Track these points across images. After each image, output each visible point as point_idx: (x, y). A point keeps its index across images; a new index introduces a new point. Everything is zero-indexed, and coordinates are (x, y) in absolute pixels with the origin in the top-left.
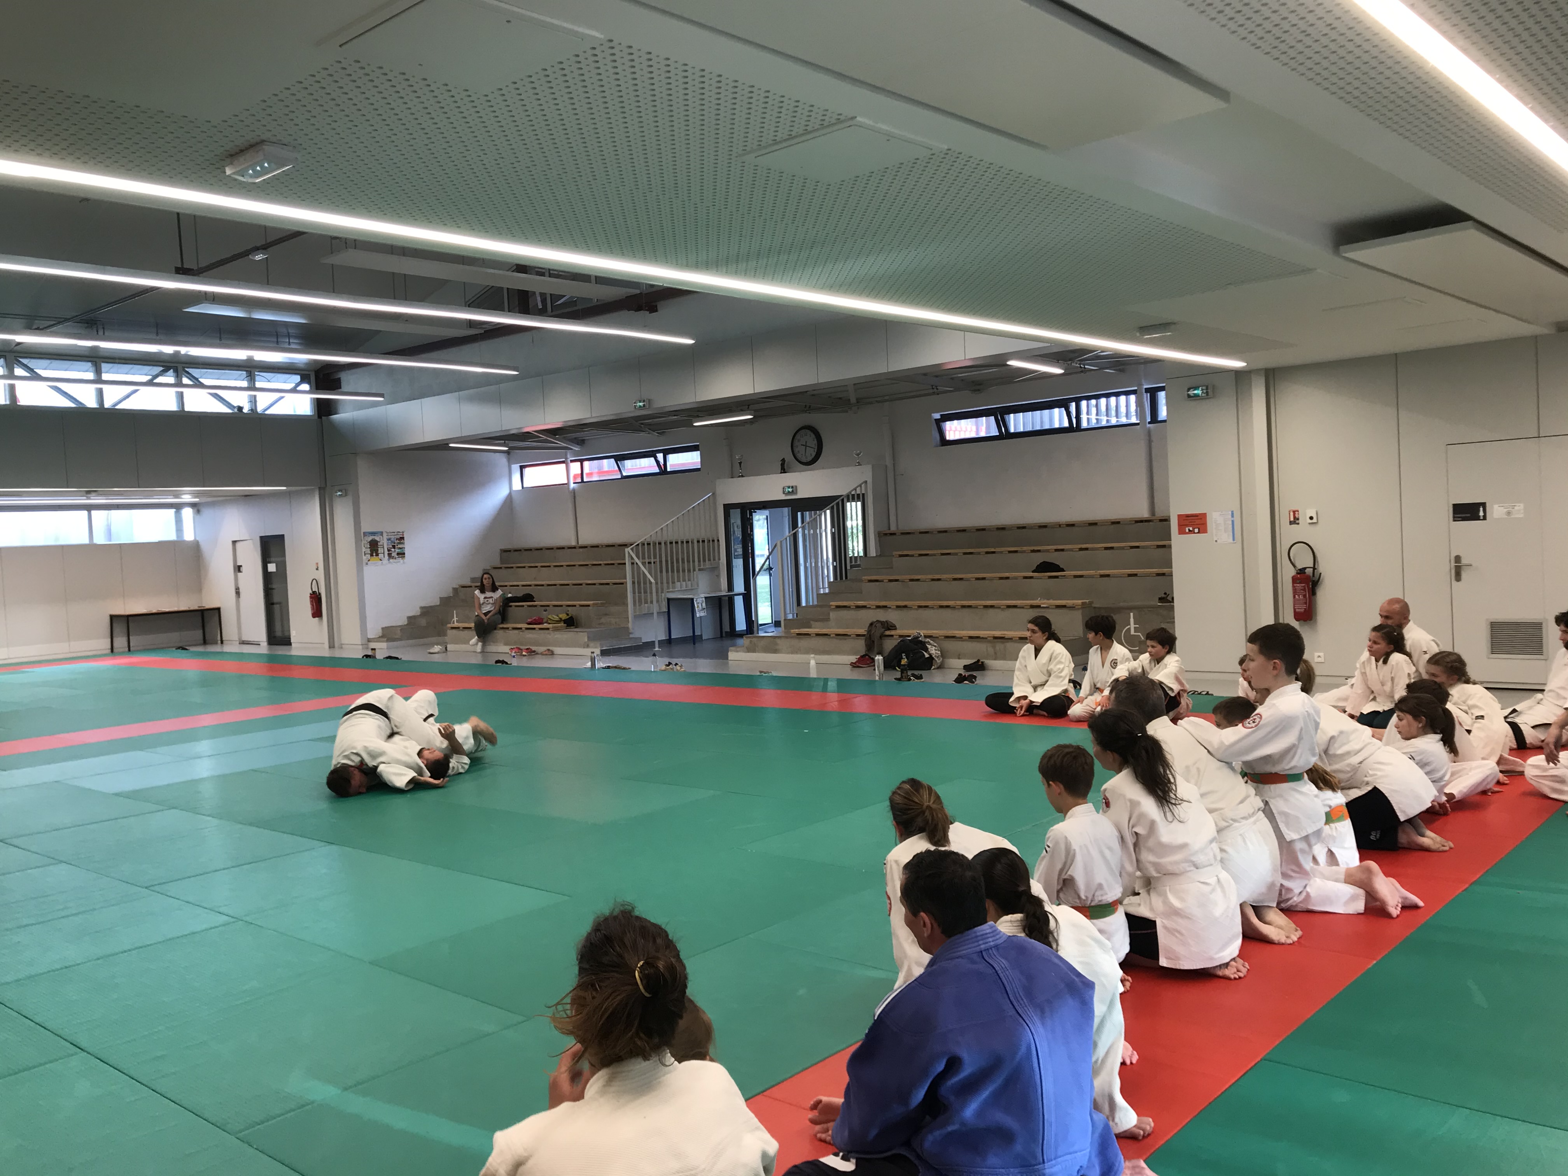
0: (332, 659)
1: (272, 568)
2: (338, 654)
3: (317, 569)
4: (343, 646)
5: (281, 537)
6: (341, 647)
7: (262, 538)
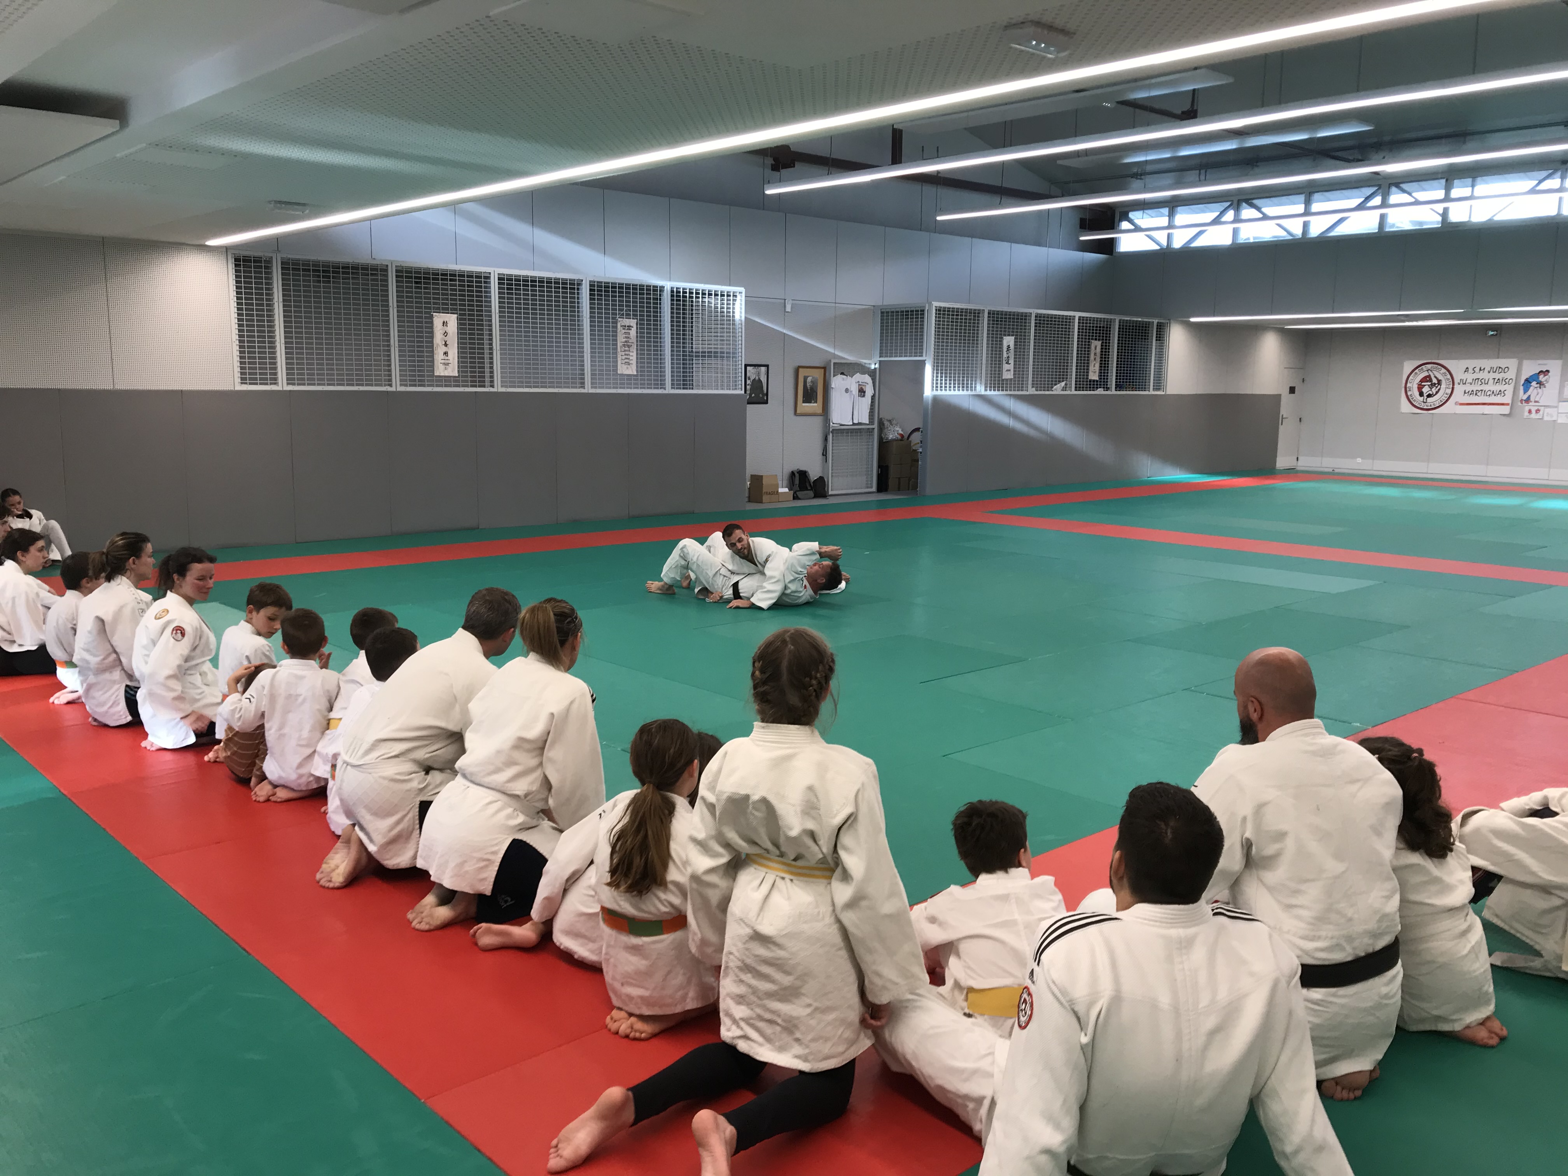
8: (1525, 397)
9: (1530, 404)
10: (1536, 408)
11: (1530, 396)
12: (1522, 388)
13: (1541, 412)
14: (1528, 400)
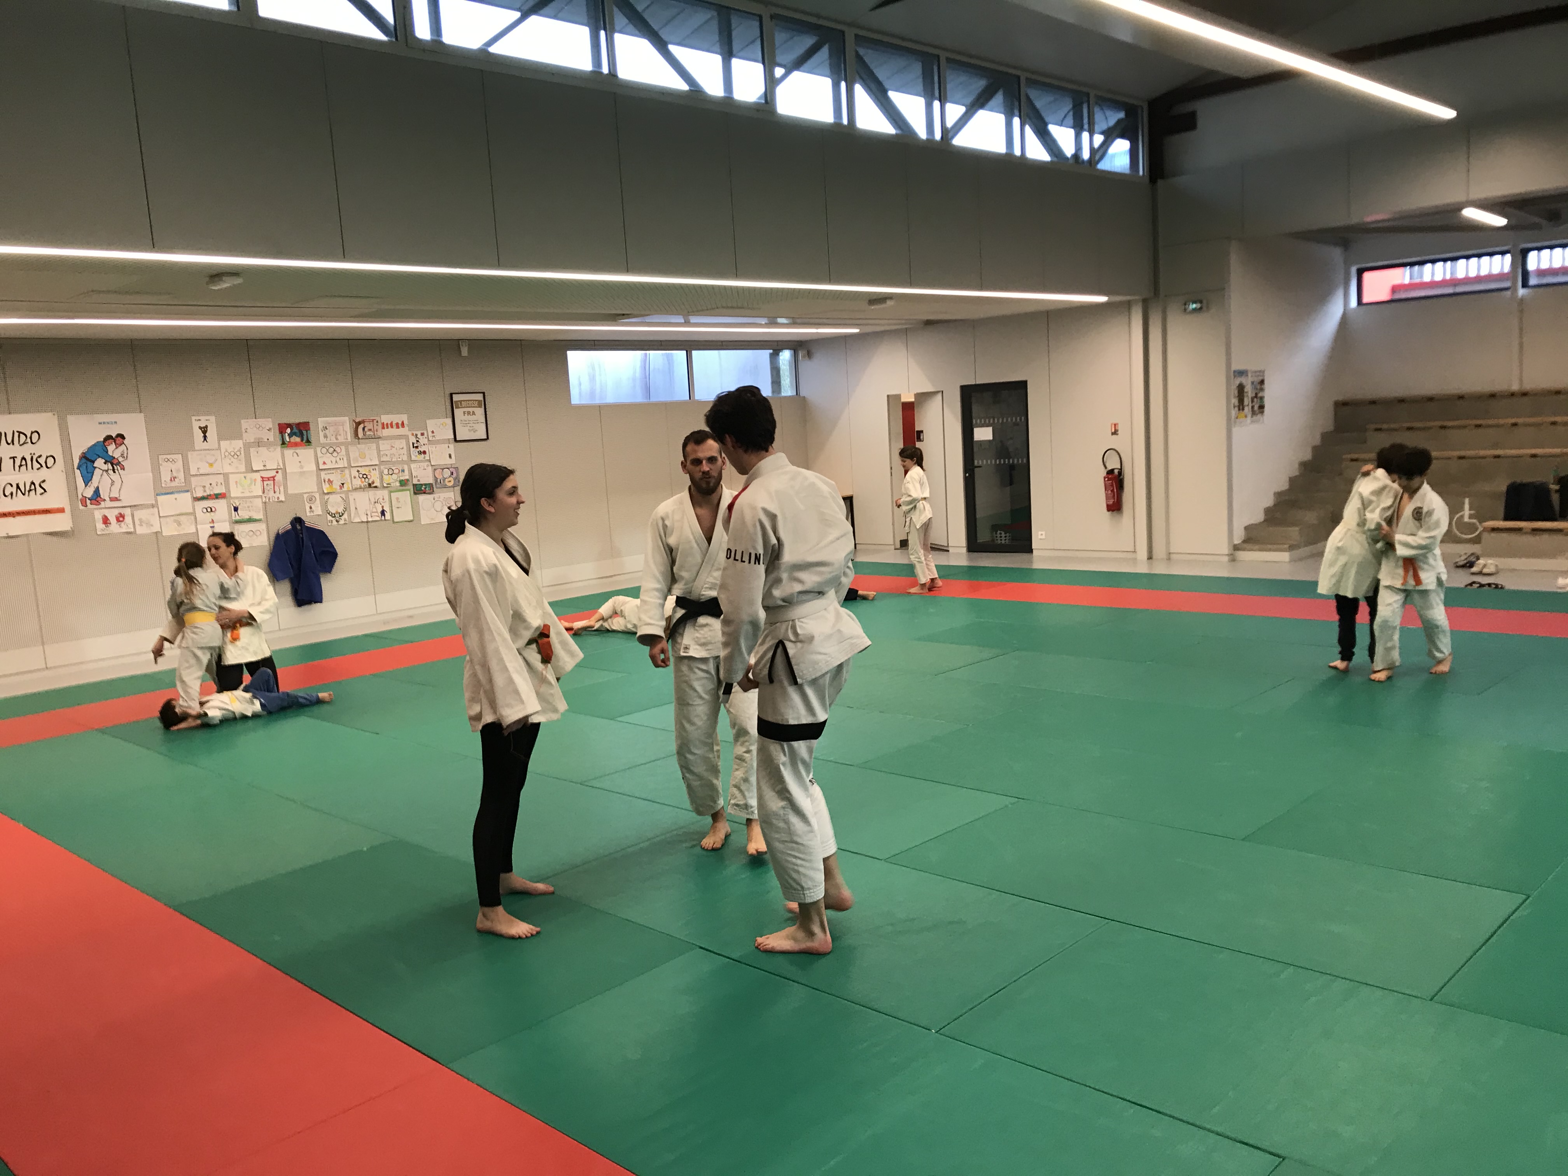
0: (1151, 578)
1: (983, 434)
2: (1160, 569)
3: (1115, 433)
4: (1173, 556)
5: (1021, 387)
6: (1169, 557)
7: (963, 388)
8: (89, 492)
9: (103, 504)
10: (116, 512)
11: (98, 488)
12: (78, 472)
13: (128, 519)
14: (96, 497)
